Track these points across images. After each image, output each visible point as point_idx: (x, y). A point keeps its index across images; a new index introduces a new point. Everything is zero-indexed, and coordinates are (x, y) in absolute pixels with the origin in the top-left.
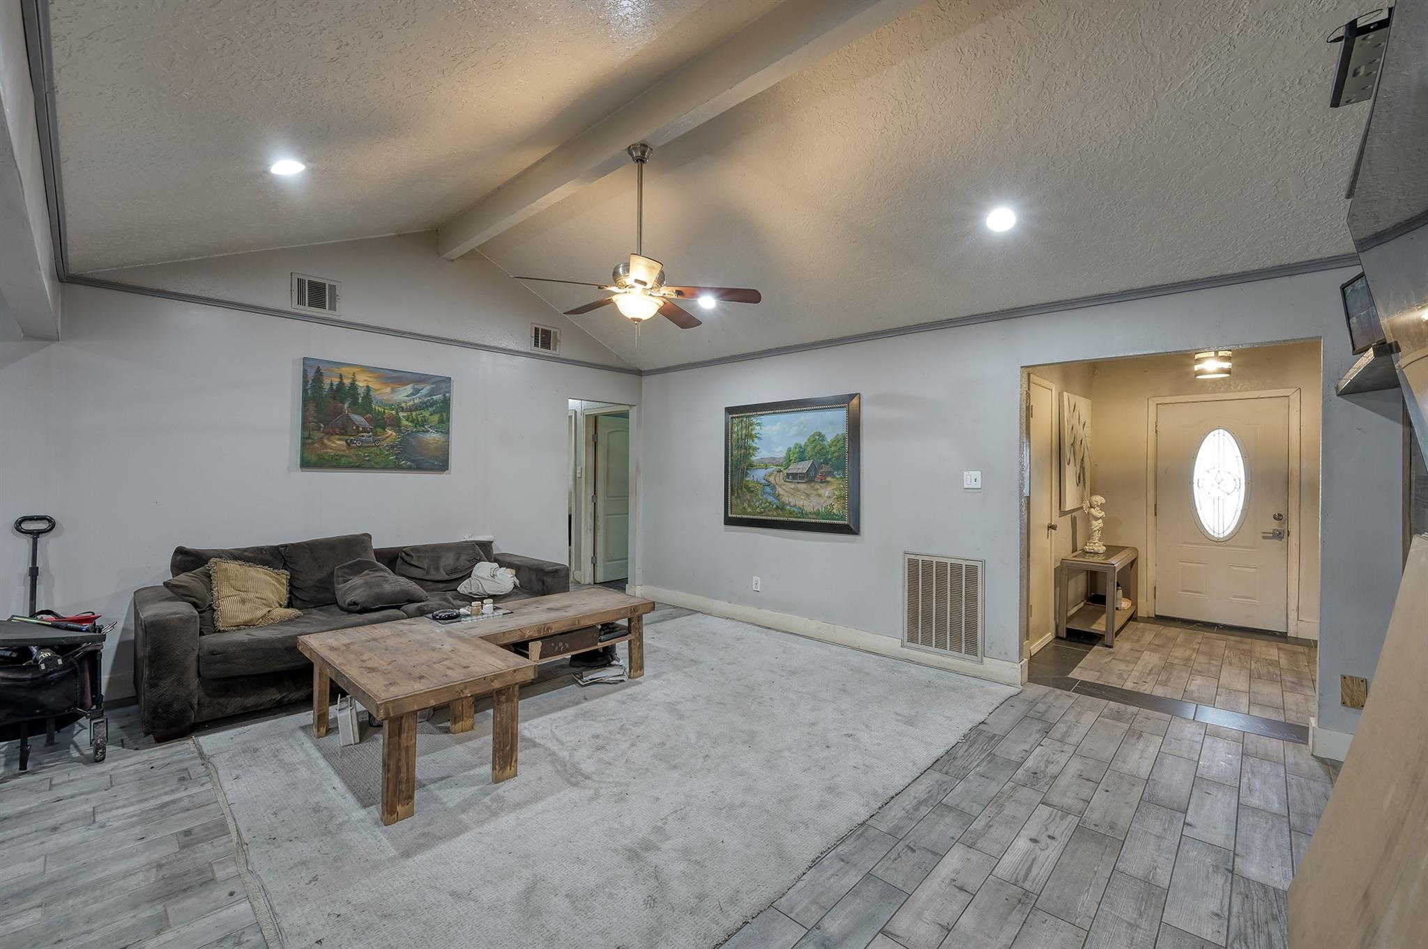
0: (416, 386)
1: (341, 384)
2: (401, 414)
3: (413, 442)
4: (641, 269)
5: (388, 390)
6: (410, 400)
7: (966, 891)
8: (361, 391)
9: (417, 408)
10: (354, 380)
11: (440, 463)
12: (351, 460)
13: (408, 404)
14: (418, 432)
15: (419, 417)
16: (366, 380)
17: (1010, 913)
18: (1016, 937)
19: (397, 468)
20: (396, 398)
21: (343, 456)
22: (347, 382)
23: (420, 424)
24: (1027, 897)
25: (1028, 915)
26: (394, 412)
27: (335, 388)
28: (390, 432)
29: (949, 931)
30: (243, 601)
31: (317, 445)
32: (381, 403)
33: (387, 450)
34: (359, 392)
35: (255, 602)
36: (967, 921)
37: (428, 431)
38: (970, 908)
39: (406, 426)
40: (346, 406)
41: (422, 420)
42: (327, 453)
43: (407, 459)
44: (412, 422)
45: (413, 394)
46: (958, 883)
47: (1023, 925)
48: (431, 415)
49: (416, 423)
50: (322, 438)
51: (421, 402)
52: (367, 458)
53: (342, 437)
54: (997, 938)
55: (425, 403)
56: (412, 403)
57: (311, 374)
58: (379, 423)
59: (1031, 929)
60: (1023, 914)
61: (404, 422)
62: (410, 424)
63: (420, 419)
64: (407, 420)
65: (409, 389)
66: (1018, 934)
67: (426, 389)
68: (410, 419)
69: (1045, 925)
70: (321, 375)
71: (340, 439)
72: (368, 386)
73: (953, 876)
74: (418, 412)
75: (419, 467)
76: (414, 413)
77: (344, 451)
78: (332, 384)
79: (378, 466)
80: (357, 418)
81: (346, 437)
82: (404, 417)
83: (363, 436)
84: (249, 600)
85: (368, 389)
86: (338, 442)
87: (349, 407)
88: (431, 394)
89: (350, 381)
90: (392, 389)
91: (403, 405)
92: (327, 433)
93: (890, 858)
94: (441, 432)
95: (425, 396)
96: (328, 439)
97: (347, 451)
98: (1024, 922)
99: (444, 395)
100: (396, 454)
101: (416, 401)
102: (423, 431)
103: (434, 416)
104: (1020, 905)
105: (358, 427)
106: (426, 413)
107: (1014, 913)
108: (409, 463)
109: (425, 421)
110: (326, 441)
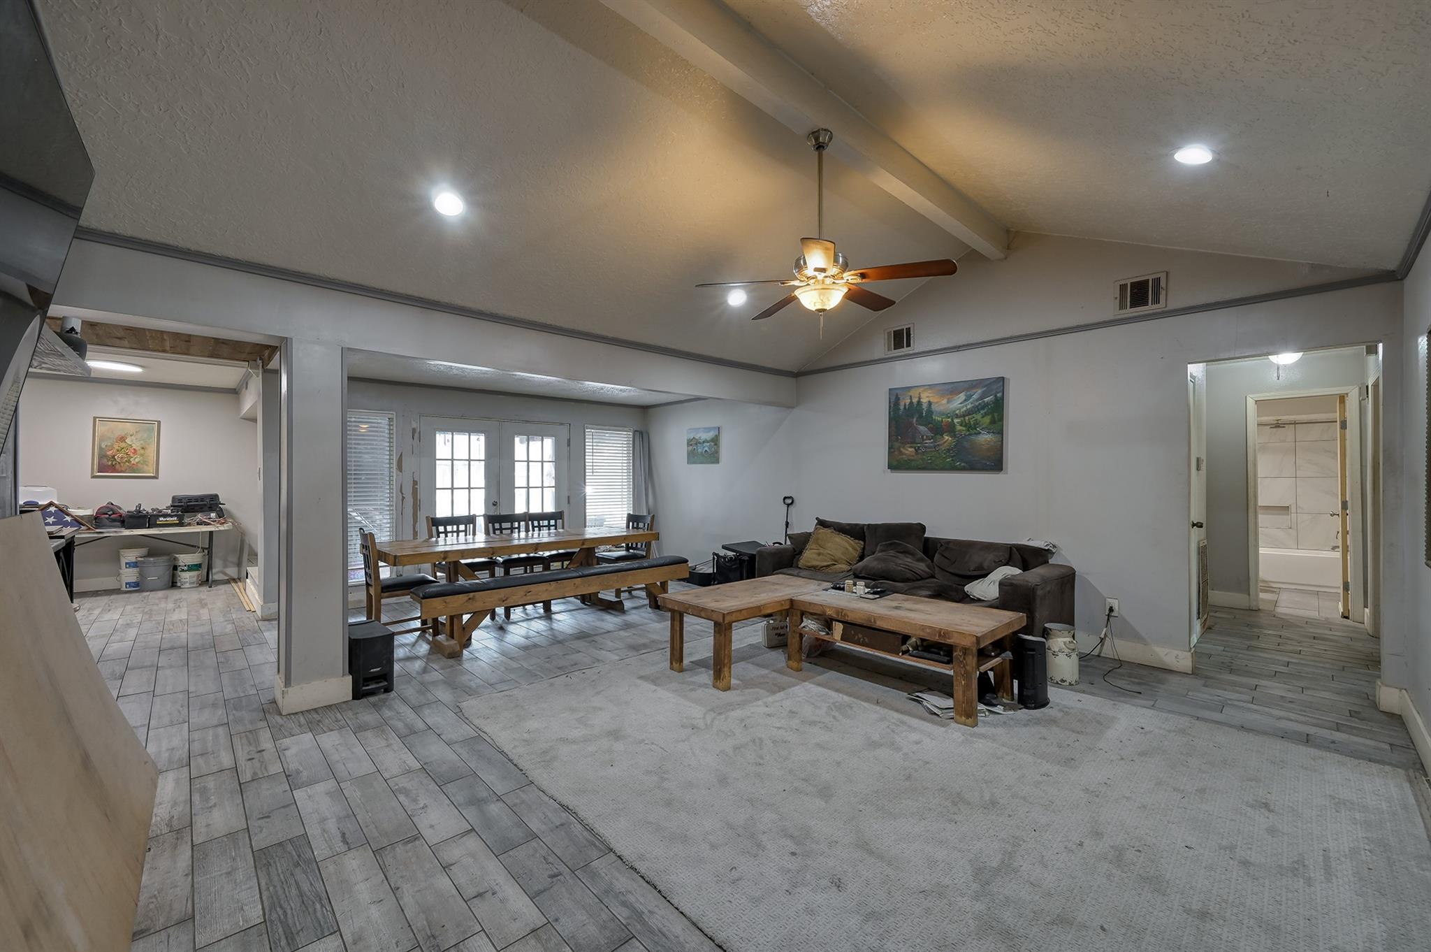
0: (968, 393)
1: (911, 403)
2: (956, 421)
3: (965, 444)
4: (816, 258)
5: (945, 401)
6: (963, 407)
7: (475, 897)
8: (925, 406)
9: (969, 413)
10: (920, 398)
11: (994, 463)
12: (918, 463)
13: (962, 410)
14: (970, 435)
15: (971, 421)
16: (927, 397)
17: (427, 919)
18: (402, 910)
19: (953, 469)
20: (951, 406)
21: (912, 460)
22: (915, 400)
23: (972, 428)
24: (433, 946)
25: (414, 935)
26: (950, 420)
27: (907, 407)
28: (947, 438)
29: (444, 868)
30: (819, 554)
31: (896, 453)
32: (941, 414)
33: (945, 454)
34: (924, 407)
35: (826, 556)
36: (443, 882)
37: (980, 433)
38: (454, 891)
39: (960, 431)
40: (915, 420)
41: (974, 423)
42: (903, 458)
43: (962, 461)
44: (965, 426)
45: (965, 400)
46: (488, 895)
47: (409, 923)
48: (983, 417)
49: (969, 427)
50: (900, 447)
51: (973, 407)
52: (929, 461)
53: (912, 445)
54: (413, 897)
55: (977, 406)
56: (965, 409)
57: (893, 398)
58: (938, 430)
59: (400, 927)
60: (418, 930)
61: (959, 428)
62: (964, 428)
63: (972, 423)
64: (961, 425)
65: (962, 396)
66: (404, 914)
67: (977, 393)
68: (964, 424)
69: (394, 941)
70: (899, 399)
71: (911, 447)
72: (929, 402)
73: (500, 895)
74: (970, 417)
75: (972, 467)
76: (967, 418)
77: (913, 456)
78: (905, 405)
79: (937, 468)
80: (922, 428)
81: (915, 445)
82: (958, 423)
83: (926, 443)
84: (823, 554)
85: (930, 403)
86: (910, 450)
87: (917, 421)
88: (981, 398)
89: (917, 399)
90: (948, 399)
91: (957, 412)
92: (903, 443)
93: (549, 855)
94: (993, 433)
95: (977, 400)
96: (903, 447)
97: (916, 457)
98: (410, 926)
99: (996, 396)
100: (952, 457)
101: (968, 407)
102: (975, 434)
103: (985, 418)
104: (429, 933)
105: (923, 436)
106: (978, 416)
107: (425, 922)
108: (963, 464)
109: (977, 424)
110: (902, 449)
